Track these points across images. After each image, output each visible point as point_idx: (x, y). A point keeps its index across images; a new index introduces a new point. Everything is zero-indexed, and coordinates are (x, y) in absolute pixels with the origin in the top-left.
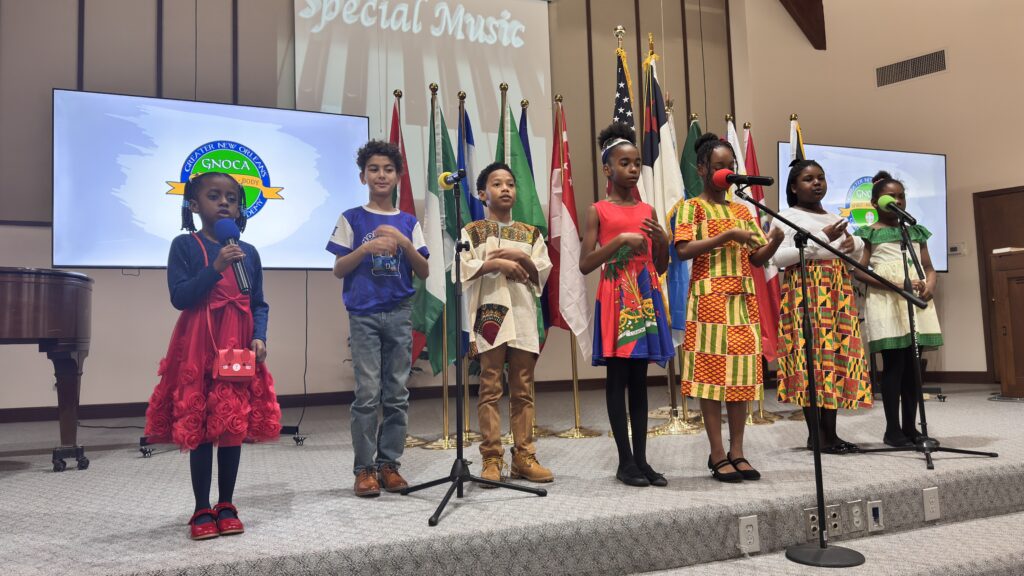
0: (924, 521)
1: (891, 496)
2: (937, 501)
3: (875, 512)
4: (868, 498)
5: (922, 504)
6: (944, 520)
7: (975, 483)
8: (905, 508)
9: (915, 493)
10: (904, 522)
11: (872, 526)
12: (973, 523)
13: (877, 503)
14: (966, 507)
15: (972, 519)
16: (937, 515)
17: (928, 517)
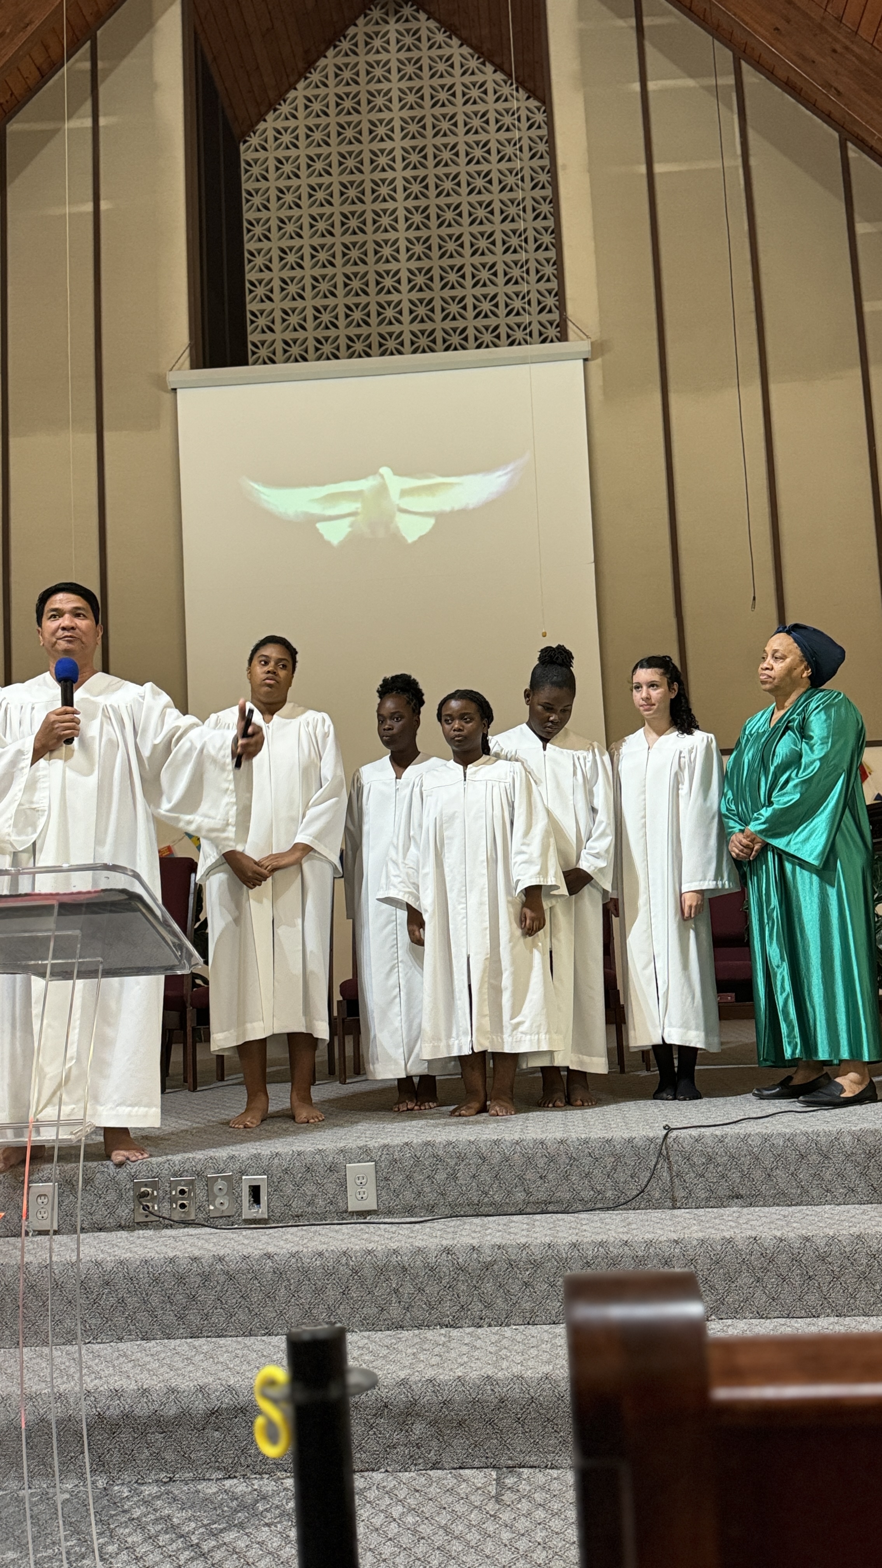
0: (346, 1211)
1: (286, 1171)
2: (371, 1183)
3: (255, 1192)
4: (243, 1173)
5: (343, 1186)
6: (385, 1212)
7: (452, 1163)
8: (310, 1189)
9: (332, 1168)
10: (309, 1209)
11: (249, 1212)
13: (260, 1179)
14: (431, 1197)
16: (371, 1204)
17: (353, 1205)
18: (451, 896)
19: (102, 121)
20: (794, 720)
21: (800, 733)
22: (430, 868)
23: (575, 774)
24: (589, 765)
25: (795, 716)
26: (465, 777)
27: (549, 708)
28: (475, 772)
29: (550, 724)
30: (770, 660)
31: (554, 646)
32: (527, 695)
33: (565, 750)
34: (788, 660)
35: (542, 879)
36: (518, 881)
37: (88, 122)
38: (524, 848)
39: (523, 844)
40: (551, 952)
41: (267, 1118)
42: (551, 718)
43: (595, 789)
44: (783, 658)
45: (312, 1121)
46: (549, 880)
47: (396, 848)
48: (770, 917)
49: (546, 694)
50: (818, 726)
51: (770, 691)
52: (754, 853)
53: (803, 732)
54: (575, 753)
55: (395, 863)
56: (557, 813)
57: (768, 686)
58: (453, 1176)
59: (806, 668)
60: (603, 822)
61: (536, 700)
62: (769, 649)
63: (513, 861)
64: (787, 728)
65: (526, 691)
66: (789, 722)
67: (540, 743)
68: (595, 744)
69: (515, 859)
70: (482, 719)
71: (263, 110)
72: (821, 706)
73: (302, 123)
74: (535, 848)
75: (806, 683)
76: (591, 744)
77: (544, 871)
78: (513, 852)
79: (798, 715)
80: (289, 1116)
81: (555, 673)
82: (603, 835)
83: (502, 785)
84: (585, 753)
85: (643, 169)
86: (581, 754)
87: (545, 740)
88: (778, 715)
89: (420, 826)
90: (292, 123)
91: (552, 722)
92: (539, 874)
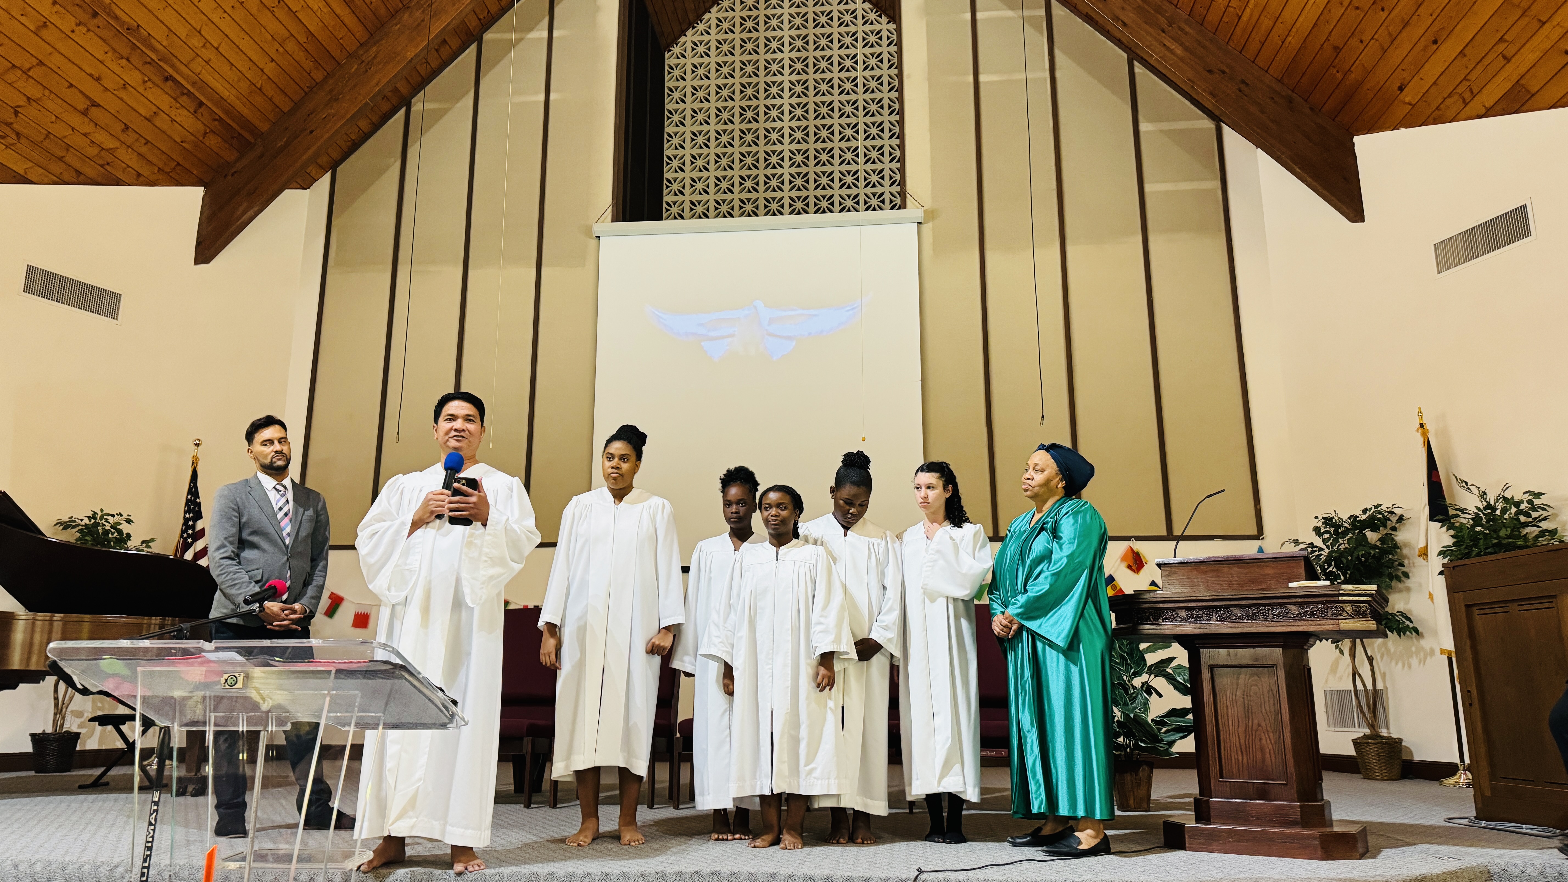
18: (761, 657)
19: (556, 34)
20: (1047, 523)
21: (1052, 533)
22: (744, 632)
23: (869, 557)
24: (881, 550)
25: (1049, 519)
26: (777, 556)
27: (849, 503)
28: (785, 554)
29: (850, 516)
30: (1031, 472)
31: (855, 452)
32: (832, 490)
33: (862, 537)
34: (1046, 473)
35: (835, 647)
36: (816, 647)
37: (545, 34)
38: (822, 620)
39: (821, 616)
40: (843, 708)
41: (598, 837)
42: (851, 511)
43: (886, 570)
44: (1042, 471)
45: (633, 844)
46: (842, 647)
47: (718, 613)
48: (1023, 688)
49: (848, 490)
50: (1067, 528)
51: (1031, 497)
52: (1012, 632)
53: (1055, 534)
54: (870, 540)
55: (717, 626)
56: (853, 589)
57: (1028, 493)
59: (1061, 480)
60: (890, 599)
61: (839, 494)
62: (1031, 463)
63: (813, 630)
64: (1042, 529)
65: (831, 487)
66: (1044, 524)
67: (842, 530)
68: (888, 533)
69: (815, 629)
70: (795, 509)
71: (684, 27)
72: (1070, 512)
73: (714, 37)
74: (831, 619)
75: (1061, 492)
76: (885, 533)
77: (838, 640)
78: (813, 622)
79: (1051, 518)
80: (615, 837)
81: (854, 474)
82: (891, 610)
83: (807, 565)
84: (879, 541)
85: (971, 78)
86: (876, 541)
87: (846, 528)
88: (1037, 516)
89: (739, 595)
90: (706, 38)
91: (851, 514)
92: (833, 642)
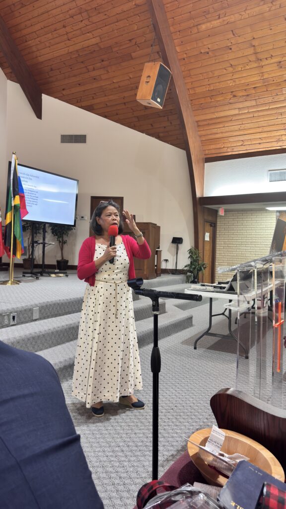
0: (32, 320)
1: (21, 311)
2: (38, 312)
3: (14, 318)
4: (12, 313)
5: (32, 314)
6: (40, 319)
7: (53, 305)
8: (25, 315)
9: (30, 310)
10: (25, 320)
11: (12, 323)
12: (50, 319)
13: (15, 314)
14: (49, 314)
15: (51, 318)
16: (38, 317)
17: (34, 318)
58: (53, 309)
